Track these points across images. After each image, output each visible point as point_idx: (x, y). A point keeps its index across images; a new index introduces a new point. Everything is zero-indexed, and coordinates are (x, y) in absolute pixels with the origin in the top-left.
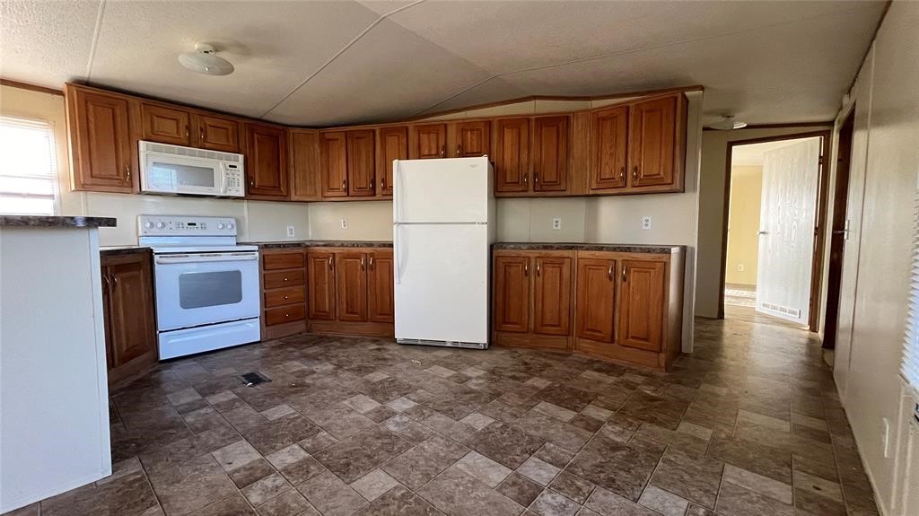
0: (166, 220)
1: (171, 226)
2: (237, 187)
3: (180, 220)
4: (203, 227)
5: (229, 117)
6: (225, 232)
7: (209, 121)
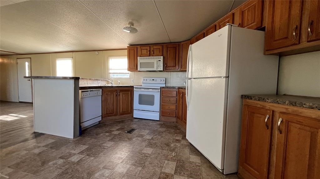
0: (147, 78)
1: (149, 80)
2: (160, 67)
3: (151, 78)
4: (156, 81)
5: (160, 45)
6: (162, 82)
7: (155, 47)
